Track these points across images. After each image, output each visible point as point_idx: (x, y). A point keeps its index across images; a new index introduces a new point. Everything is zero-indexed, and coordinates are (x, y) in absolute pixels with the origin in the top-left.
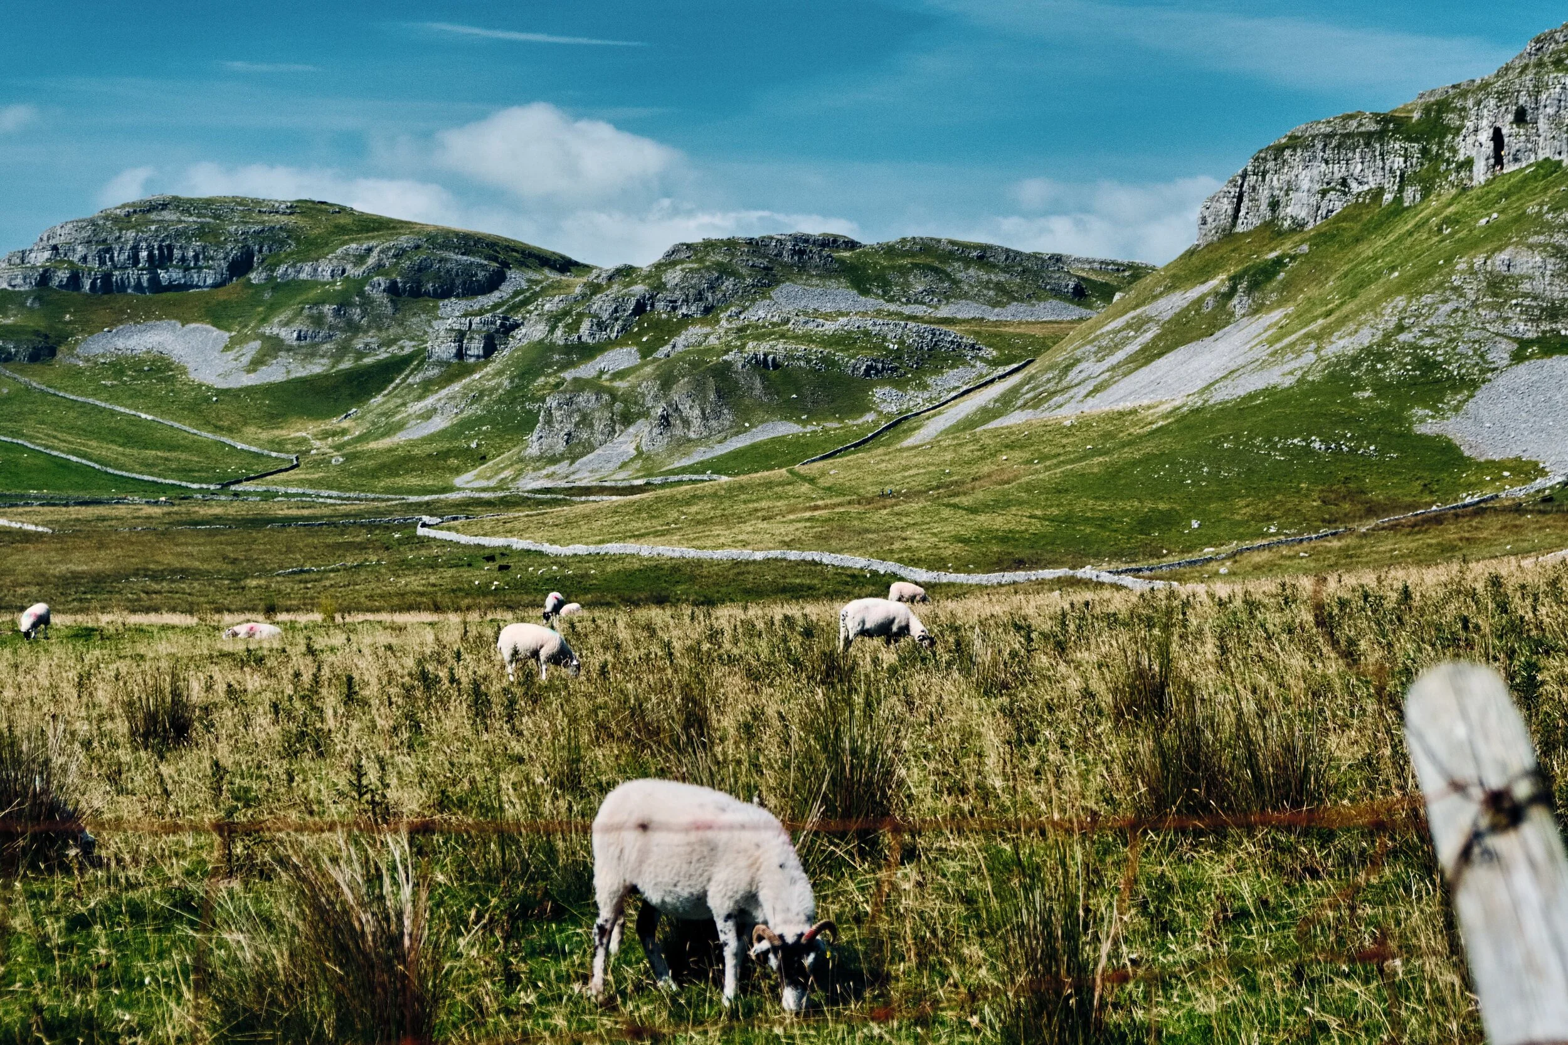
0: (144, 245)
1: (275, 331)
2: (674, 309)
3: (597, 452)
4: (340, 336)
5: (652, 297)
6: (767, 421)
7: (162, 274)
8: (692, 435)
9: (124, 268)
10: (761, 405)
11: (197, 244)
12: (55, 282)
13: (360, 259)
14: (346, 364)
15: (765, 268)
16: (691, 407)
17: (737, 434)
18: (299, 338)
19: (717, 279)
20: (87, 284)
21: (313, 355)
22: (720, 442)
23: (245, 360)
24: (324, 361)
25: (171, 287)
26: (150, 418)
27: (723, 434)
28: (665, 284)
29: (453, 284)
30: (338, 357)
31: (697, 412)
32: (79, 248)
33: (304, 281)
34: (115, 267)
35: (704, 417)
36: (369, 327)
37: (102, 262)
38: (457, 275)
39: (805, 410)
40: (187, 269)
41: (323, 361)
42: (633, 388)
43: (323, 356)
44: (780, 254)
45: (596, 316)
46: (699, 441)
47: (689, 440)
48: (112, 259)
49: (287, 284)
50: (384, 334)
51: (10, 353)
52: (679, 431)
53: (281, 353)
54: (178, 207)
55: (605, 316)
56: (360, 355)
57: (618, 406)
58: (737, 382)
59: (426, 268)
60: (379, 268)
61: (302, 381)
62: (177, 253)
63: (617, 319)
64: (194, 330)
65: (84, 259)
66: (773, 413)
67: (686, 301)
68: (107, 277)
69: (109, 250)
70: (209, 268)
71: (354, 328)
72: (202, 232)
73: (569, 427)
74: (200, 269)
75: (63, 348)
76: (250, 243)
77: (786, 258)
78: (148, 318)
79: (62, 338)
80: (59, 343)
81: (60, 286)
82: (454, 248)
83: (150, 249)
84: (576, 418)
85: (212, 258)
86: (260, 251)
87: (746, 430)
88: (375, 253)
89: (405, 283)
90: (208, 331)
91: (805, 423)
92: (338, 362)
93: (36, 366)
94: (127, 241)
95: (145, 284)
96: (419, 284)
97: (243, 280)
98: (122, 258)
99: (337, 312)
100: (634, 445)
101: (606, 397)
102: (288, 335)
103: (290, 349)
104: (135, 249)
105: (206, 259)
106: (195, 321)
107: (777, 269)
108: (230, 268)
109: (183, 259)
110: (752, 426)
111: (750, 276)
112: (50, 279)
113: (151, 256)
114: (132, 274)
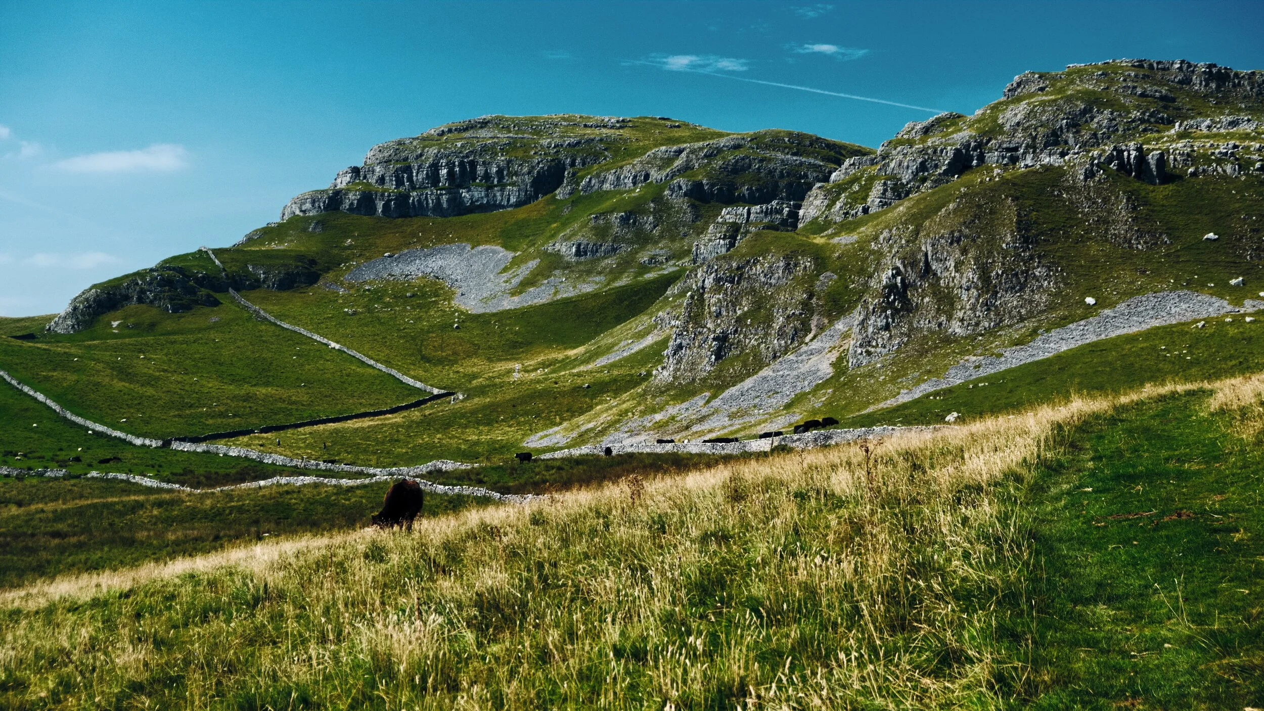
0: (443, 161)
1: (557, 247)
2: (1014, 160)
3: (765, 372)
4: (625, 249)
5: (980, 145)
6: (1140, 291)
7: (464, 194)
8: (956, 328)
9: (422, 187)
10: (1128, 257)
11: (501, 158)
12: (346, 205)
13: (668, 161)
14: (624, 281)
15: (1163, 98)
16: (958, 266)
17: (1062, 323)
18: (578, 253)
19: (1084, 112)
20: (380, 206)
21: (589, 272)
22: (1019, 342)
23: (515, 281)
24: (601, 278)
25: (475, 208)
26: (337, 346)
27: (1030, 324)
28: (1001, 126)
29: (776, 185)
30: (616, 274)
31: (970, 274)
32: (378, 169)
33: (607, 192)
34: (413, 187)
35: (986, 284)
36: (661, 237)
37: (400, 183)
38: (782, 176)
39: (1235, 267)
40: (490, 187)
41: (597, 279)
42: (862, 245)
43: (600, 273)
44: (1187, 81)
45: (894, 177)
46: (968, 344)
47: (948, 340)
48: (410, 179)
49: (589, 197)
50: (677, 245)
51: (258, 280)
52: (925, 323)
53: (557, 272)
54: (497, 125)
55: (906, 177)
56: (644, 268)
57: (827, 280)
58: (1072, 209)
59: (744, 169)
60: (686, 168)
61: (567, 302)
62: (480, 170)
63: (924, 180)
64: (482, 253)
65: (382, 180)
66: (1157, 273)
67: (1032, 147)
68: (402, 199)
69: (408, 169)
70: (513, 184)
71: (643, 239)
72: (511, 146)
73: (725, 325)
74: (503, 187)
75: (330, 275)
76: (562, 156)
77: (1197, 84)
78: (439, 241)
79: (333, 264)
80: (328, 270)
81: (351, 209)
82: (783, 149)
83: (450, 166)
84: (745, 306)
85: (516, 174)
86: (573, 164)
87: (1089, 311)
88: (684, 155)
89: (712, 185)
90: (495, 252)
91: (1237, 295)
92: (615, 279)
93: (285, 294)
94: (427, 158)
95: (445, 205)
96: (732, 187)
97: (549, 196)
98: (420, 177)
99: (624, 221)
100: (834, 356)
101: (806, 262)
102: (567, 250)
103: (568, 266)
104: (435, 167)
105: (510, 174)
106: (487, 242)
107: (1183, 101)
108: (535, 183)
109: (487, 176)
110: (1101, 303)
111: (1138, 108)
112: (341, 203)
113: (451, 174)
114: (431, 195)
